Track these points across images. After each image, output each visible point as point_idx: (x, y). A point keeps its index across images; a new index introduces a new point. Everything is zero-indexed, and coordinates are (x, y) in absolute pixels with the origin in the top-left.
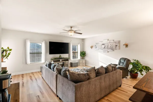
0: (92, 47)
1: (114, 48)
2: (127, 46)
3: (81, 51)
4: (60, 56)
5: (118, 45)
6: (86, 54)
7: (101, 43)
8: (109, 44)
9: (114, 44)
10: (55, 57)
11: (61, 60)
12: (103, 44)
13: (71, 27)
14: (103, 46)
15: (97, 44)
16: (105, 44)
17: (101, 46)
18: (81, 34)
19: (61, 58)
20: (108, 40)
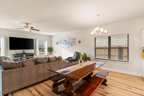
0: (57, 43)
1: (72, 44)
2: (80, 42)
3: (49, 47)
4: (24, 51)
5: (75, 42)
6: (53, 50)
7: (64, 40)
8: (69, 41)
9: (72, 41)
10: (18, 53)
11: (24, 56)
12: (65, 41)
13: (27, 24)
14: (65, 42)
15: (61, 40)
16: (67, 41)
17: (63, 43)
18: (39, 31)
19: (25, 54)
20: (68, 37)
